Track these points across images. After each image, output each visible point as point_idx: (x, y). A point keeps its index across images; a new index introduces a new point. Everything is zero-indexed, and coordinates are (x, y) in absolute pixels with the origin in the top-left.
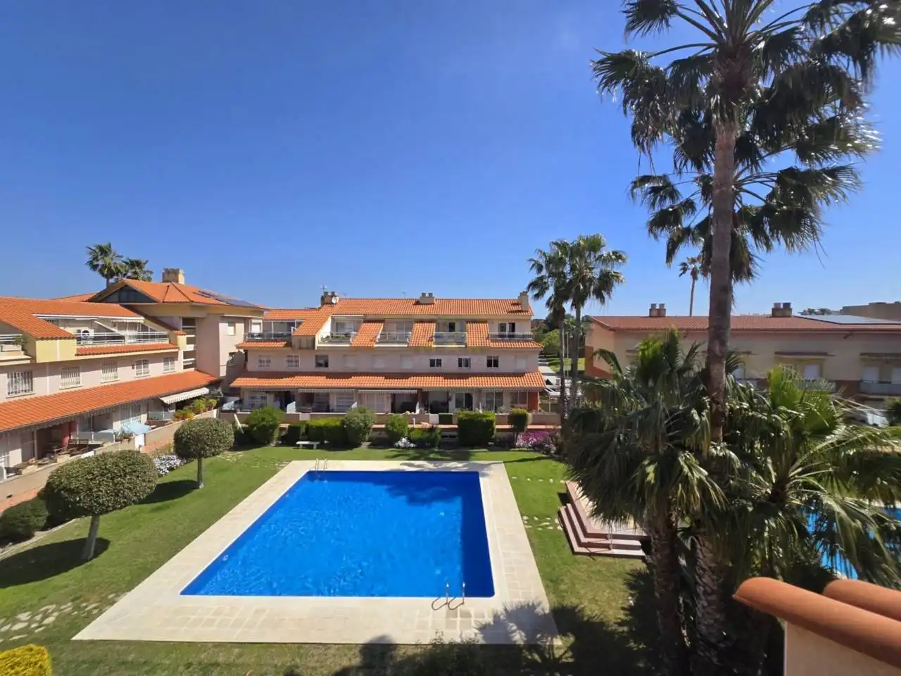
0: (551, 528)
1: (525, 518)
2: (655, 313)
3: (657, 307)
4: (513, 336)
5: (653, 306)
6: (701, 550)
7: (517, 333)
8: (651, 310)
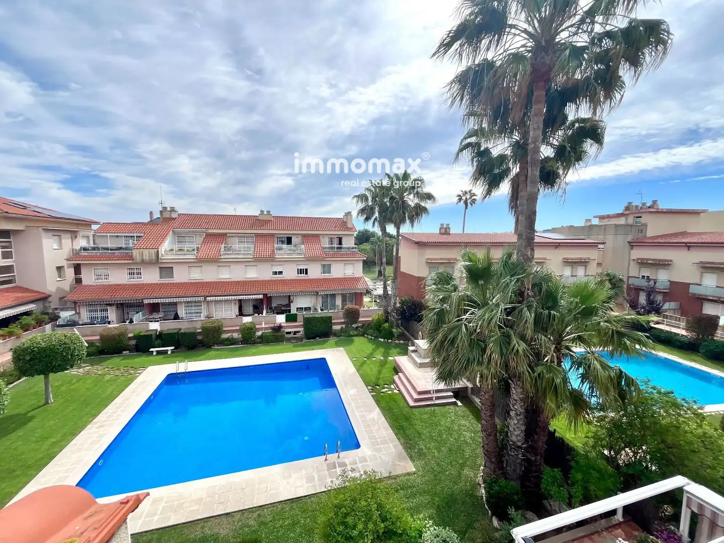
0: (390, 392)
1: (370, 388)
2: (443, 231)
3: (445, 227)
4: (341, 248)
5: (442, 225)
6: (514, 388)
7: (344, 246)
8: (440, 229)
